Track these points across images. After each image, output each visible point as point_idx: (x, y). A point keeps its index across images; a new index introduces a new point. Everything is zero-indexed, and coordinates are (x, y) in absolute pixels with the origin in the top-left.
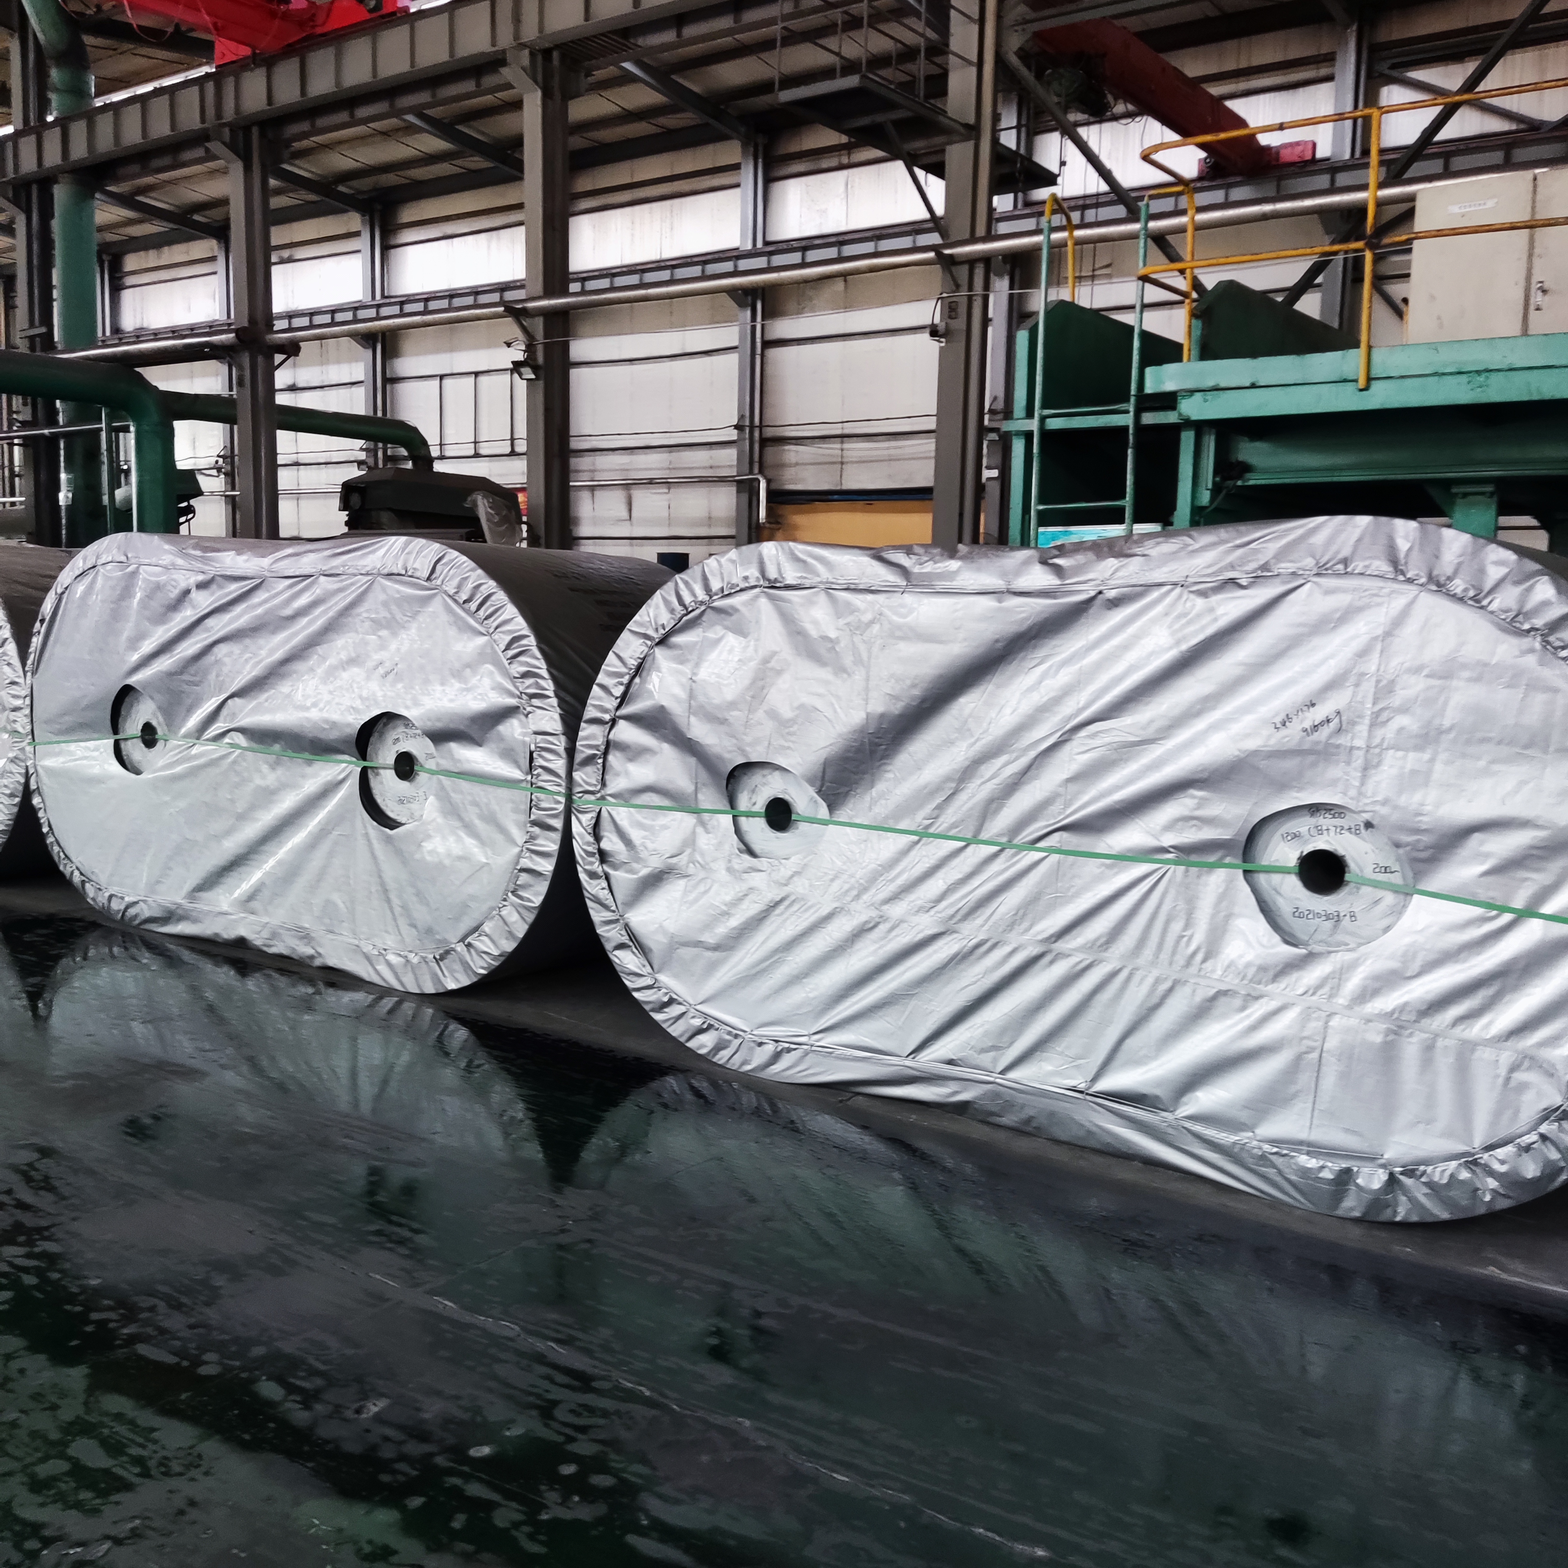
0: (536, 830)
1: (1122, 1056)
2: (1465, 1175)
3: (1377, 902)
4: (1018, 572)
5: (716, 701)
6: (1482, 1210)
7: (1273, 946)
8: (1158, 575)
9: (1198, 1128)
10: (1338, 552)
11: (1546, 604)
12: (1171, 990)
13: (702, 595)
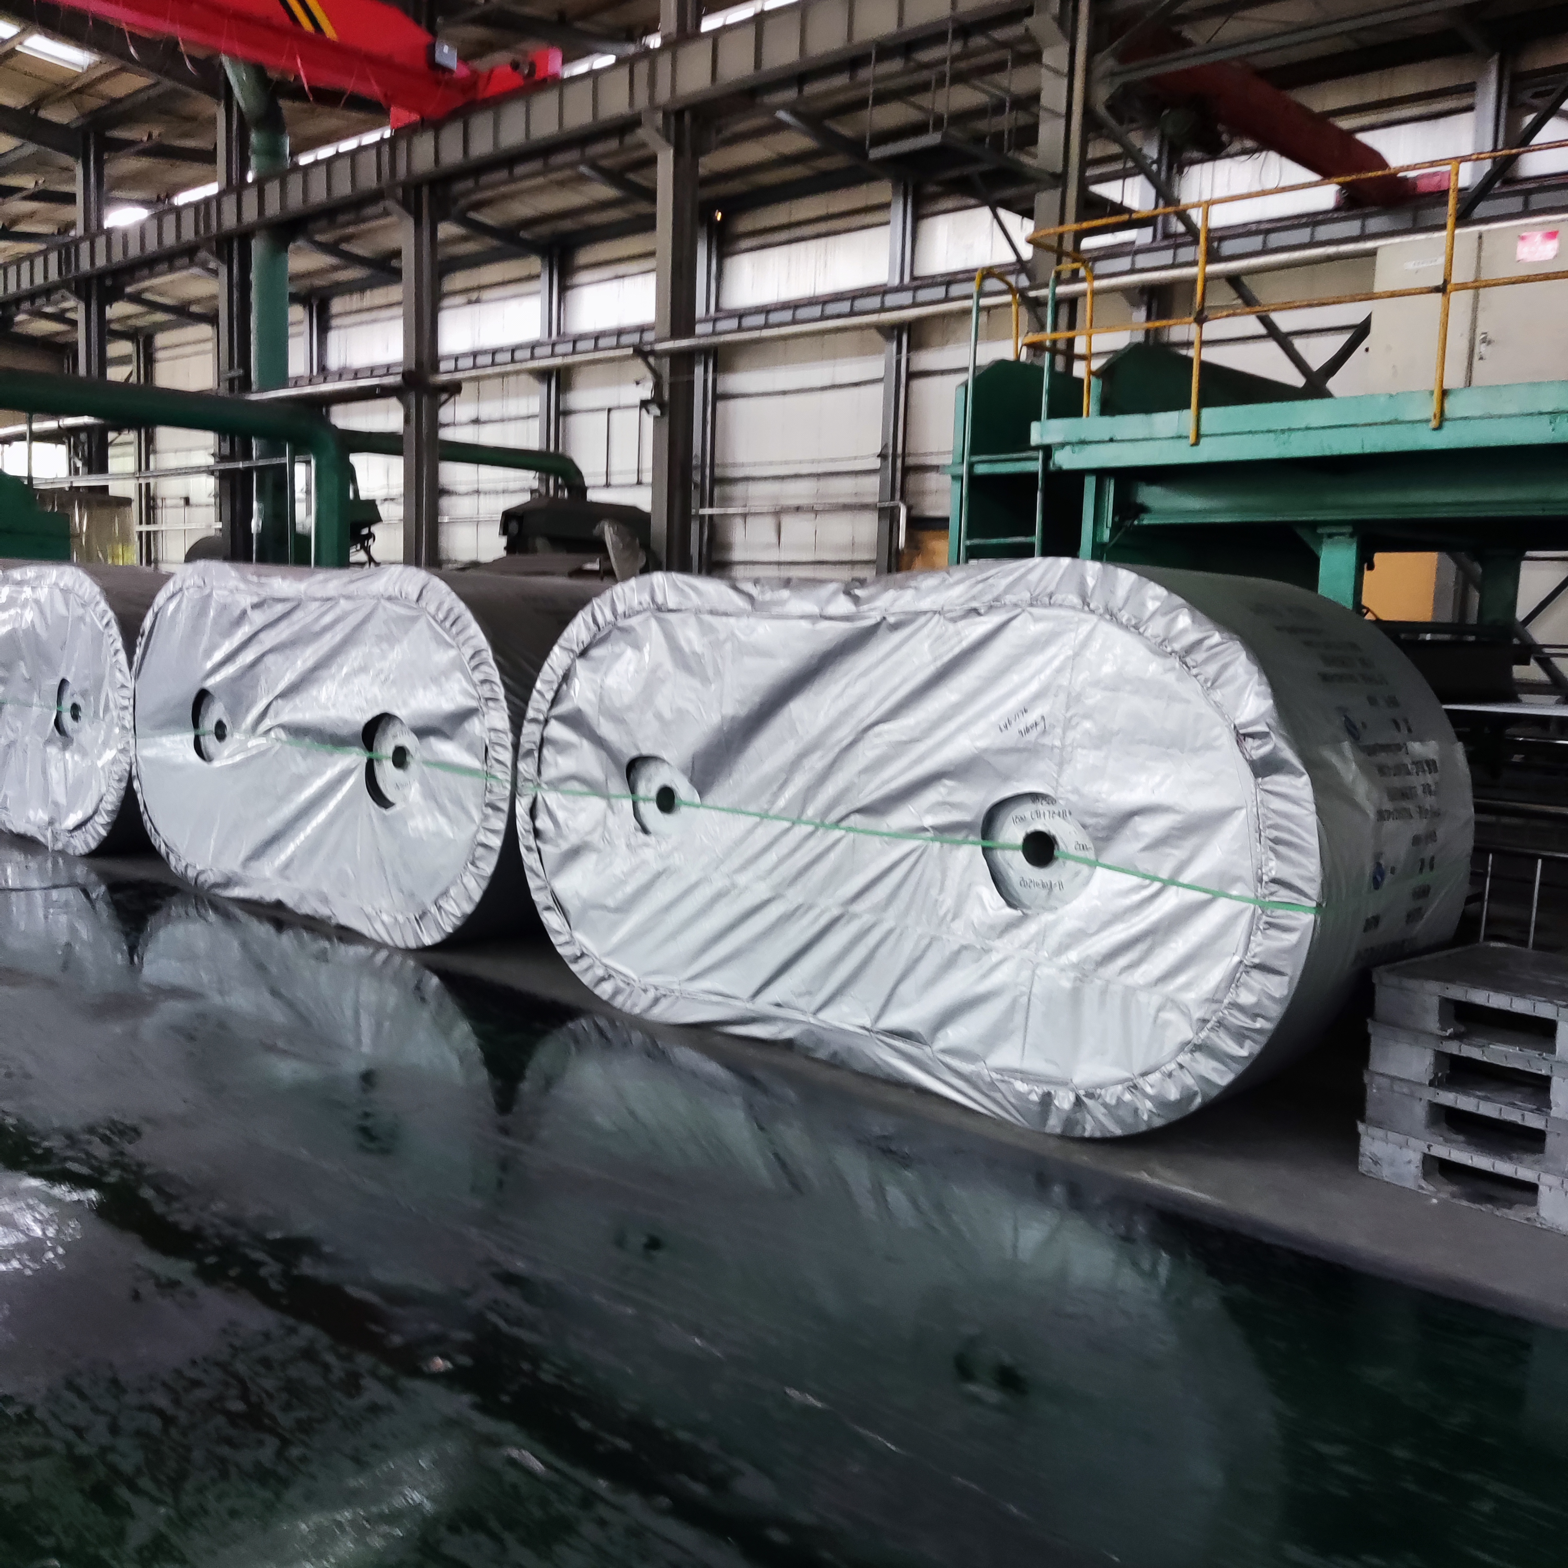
0: (489, 811)
1: (895, 999)
2: (1127, 1097)
3: (1077, 874)
4: (829, 601)
5: (618, 705)
6: (1143, 1128)
7: (1000, 908)
8: (924, 605)
9: (948, 1060)
10: (1046, 588)
11: (1184, 631)
12: (929, 945)
13: (609, 616)
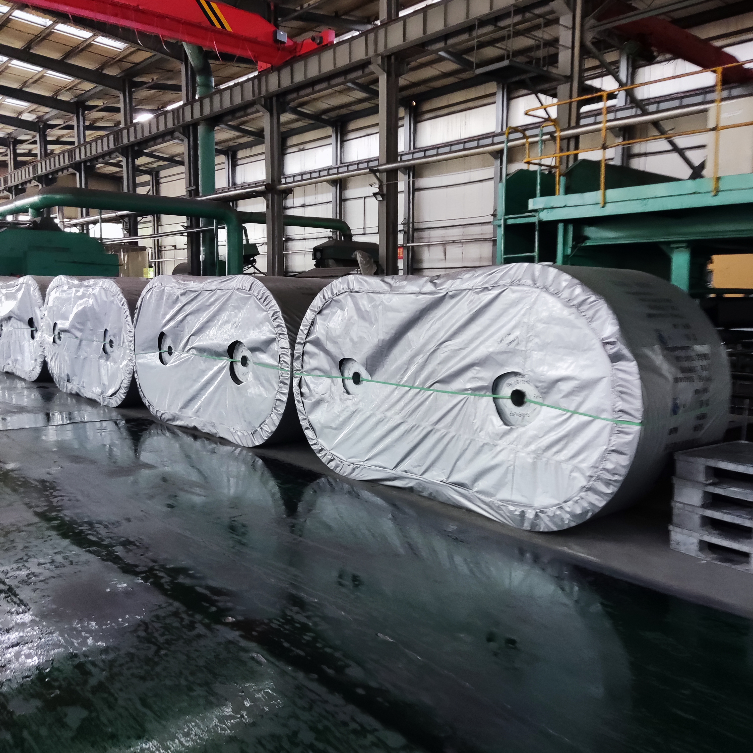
0: (281, 384)
1: (456, 469)
2: (558, 512)
3: (535, 409)
4: (423, 286)
5: (334, 335)
6: (566, 527)
7: (501, 426)
8: (465, 286)
9: (479, 496)
10: (517, 277)
11: (578, 295)
12: (470, 443)
13: (330, 296)
